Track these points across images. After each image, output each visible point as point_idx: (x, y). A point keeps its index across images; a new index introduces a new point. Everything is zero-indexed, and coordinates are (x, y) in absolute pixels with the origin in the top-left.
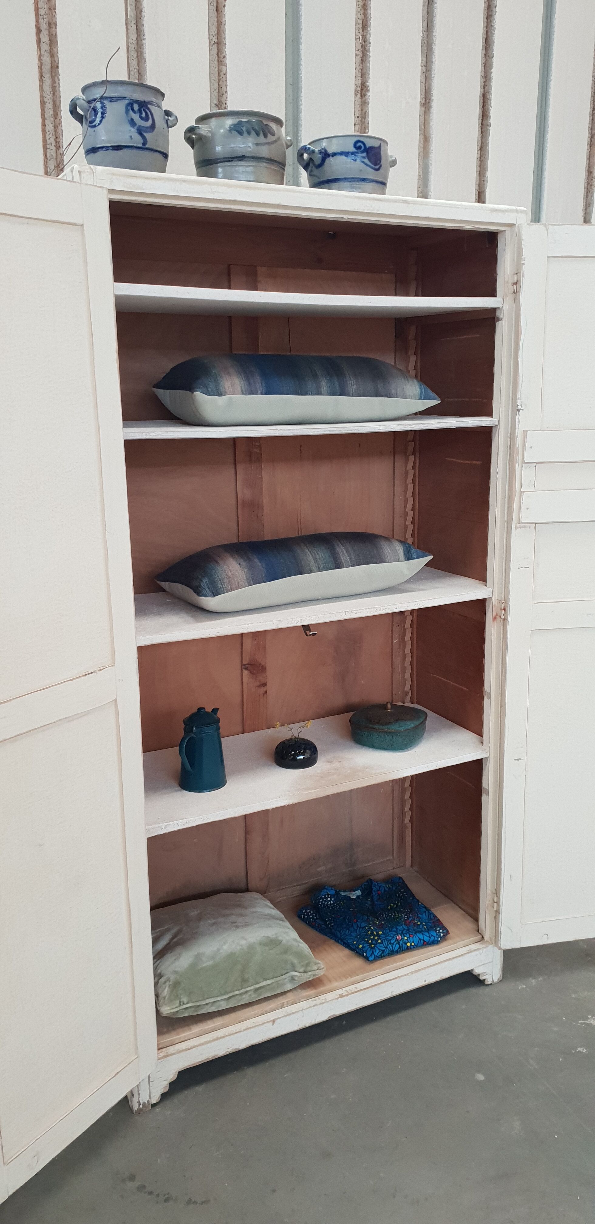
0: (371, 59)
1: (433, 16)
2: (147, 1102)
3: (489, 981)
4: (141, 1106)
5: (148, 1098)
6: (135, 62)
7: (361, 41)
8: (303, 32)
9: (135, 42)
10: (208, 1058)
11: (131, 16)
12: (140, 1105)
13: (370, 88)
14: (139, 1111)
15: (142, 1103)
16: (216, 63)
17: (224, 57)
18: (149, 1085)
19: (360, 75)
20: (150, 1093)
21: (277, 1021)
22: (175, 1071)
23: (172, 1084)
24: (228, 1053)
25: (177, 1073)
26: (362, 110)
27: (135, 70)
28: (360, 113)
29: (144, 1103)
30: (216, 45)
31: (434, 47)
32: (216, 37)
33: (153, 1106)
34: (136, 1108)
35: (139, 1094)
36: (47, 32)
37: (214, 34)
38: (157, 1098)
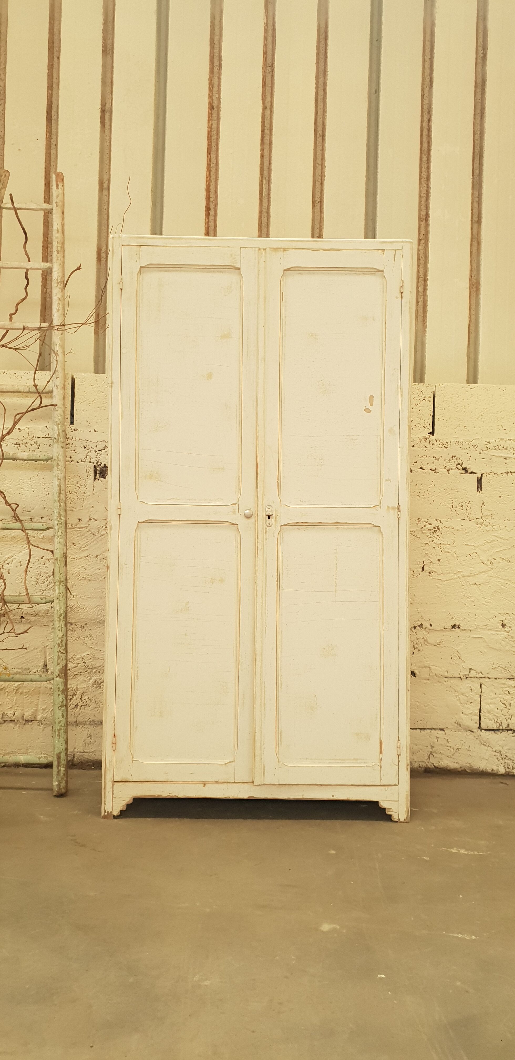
0: (431, 197)
1: (482, 166)
2: (110, 812)
3: (395, 818)
4: (106, 814)
5: (111, 810)
6: (266, 219)
7: (426, 188)
8: (378, 188)
9: (266, 208)
10: (155, 795)
11: (265, 194)
12: (105, 812)
13: (430, 215)
14: (105, 817)
15: (106, 812)
16: (319, 213)
17: (323, 209)
18: (113, 800)
19: (425, 209)
20: (112, 806)
21: (206, 785)
22: (132, 796)
23: (128, 805)
24: (169, 797)
25: (132, 798)
26: (426, 230)
27: (266, 223)
28: (424, 232)
29: (108, 812)
30: (319, 203)
31: (483, 184)
32: (320, 198)
33: (115, 817)
34: (103, 814)
35: (105, 804)
36: (214, 209)
37: (318, 197)
38: (117, 812)
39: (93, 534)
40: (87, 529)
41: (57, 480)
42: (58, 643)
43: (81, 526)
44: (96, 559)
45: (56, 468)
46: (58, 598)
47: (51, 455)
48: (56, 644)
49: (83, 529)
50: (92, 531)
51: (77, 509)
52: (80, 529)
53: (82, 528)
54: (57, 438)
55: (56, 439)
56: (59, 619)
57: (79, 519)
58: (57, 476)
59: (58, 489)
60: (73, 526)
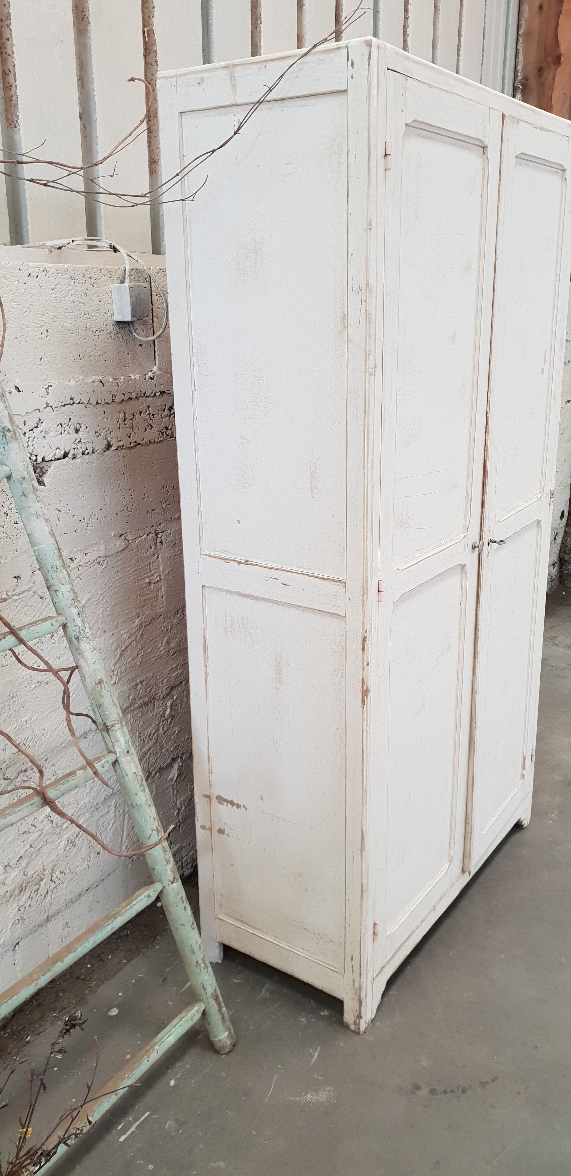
2: (369, 1021)
3: (526, 825)
5: (371, 1016)
18: (372, 1003)
20: (371, 1011)
23: (383, 995)
25: (386, 983)
38: (375, 1013)
39: (41, 598)
40: (31, 592)
41: (44, 523)
42: (155, 828)
43: (22, 589)
44: (53, 640)
45: (32, 496)
46: (128, 752)
47: (8, 469)
48: (153, 830)
49: (25, 594)
50: (40, 593)
51: (9, 559)
52: (21, 596)
53: (23, 592)
54: (11, 429)
55: (9, 430)
56: (142, 788)
57: (15, 577)
58: (40, 513)
59: (53, 539)
60: (10, 594)
